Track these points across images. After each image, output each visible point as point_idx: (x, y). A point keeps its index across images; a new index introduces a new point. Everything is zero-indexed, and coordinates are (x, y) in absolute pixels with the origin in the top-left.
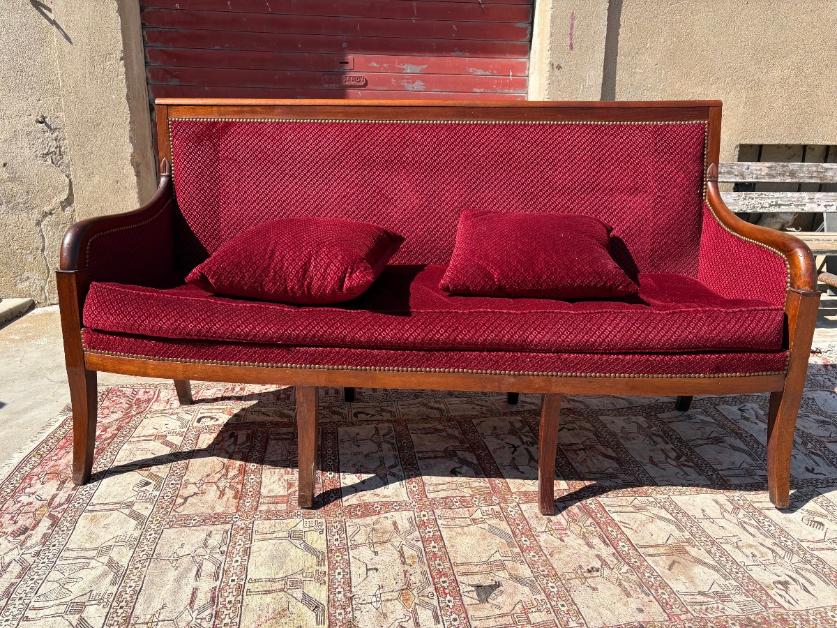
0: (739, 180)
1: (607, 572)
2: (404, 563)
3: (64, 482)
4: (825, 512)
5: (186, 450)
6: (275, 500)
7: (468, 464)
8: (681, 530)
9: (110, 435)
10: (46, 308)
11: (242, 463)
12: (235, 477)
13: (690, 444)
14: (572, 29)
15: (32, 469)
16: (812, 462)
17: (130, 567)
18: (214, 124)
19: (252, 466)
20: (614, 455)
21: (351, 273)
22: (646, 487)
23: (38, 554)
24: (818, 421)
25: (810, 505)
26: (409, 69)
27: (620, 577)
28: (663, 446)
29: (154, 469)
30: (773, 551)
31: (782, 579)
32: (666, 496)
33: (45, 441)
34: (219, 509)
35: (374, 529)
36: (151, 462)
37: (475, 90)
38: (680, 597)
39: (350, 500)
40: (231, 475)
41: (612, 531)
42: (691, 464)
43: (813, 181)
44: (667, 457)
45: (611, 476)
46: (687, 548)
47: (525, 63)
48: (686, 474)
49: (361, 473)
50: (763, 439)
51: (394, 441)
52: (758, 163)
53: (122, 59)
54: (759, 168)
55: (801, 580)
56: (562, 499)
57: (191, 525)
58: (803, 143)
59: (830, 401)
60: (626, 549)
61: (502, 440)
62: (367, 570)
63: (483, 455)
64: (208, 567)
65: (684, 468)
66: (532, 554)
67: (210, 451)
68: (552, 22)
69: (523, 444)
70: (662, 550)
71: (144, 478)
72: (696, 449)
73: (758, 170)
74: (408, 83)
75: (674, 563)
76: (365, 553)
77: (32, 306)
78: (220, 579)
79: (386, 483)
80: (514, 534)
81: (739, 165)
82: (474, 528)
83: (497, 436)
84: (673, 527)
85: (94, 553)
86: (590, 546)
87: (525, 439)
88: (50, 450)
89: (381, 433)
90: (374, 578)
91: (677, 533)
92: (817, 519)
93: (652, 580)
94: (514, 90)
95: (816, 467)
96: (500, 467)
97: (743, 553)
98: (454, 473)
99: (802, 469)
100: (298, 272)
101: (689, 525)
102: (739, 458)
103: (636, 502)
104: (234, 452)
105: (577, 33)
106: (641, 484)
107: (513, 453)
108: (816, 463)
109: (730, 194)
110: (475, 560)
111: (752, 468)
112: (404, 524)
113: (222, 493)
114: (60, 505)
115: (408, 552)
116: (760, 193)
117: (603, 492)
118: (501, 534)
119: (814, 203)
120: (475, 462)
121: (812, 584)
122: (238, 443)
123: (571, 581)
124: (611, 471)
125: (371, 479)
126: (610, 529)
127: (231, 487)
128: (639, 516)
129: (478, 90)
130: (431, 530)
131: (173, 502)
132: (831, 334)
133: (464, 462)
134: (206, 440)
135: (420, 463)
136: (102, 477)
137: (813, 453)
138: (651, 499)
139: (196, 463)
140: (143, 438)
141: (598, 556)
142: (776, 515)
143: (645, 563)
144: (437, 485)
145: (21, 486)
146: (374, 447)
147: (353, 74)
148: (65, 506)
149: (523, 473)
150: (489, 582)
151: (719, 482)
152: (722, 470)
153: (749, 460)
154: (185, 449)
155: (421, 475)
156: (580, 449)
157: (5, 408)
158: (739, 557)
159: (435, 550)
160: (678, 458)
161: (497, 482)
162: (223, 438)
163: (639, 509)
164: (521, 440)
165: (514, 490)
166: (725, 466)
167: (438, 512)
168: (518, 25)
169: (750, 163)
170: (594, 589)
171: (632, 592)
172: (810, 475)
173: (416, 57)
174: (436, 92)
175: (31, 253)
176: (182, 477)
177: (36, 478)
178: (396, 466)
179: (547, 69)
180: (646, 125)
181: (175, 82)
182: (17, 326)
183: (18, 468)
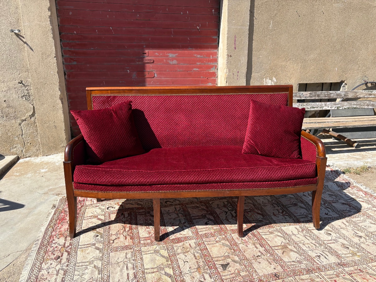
0: (299, 99)
1: (263, 256)
2: (196, 259)
3: (66, 238)
4: (332, 230)
6: (146, 238)
7: (211, 220)
8: (286, 240)
10: (24, 159)
11: (130, 225)
12: (128, 231)
13: (286, 206)
14: (235, 41)
15: (51, 233)
16: (327, 211)
17: (103, 267)
18: (109, 97)
19: (134, 226)
20: (261, 213)
22: (273, 224)
23: (68, 266)
24: (329, 195)
25: (327, 227)
26: (171, 55)
27: (267, 258)
28: (277, 208)
29: (98, 230)
30: (315, 245)
31: (318, 255)
32: (280, 227)
33: (51, 221)
34: (127, 244)
35: (183, 247)
36: (96, 227)
37: (197, 63)
38: (287, 263)
39: (172, 237)
40: (127, 230)
41: (263, 242)
42: (287, 214)
43: (326, 98)
44: (279, 212)
45: (261, 221)
46: (288, 246)
47: (217, 52)
48: (286, 218)
49: (173, 226)
50: (310, 203)
51: (183, 213)
52: (306, 92)
53: (55, 57)
55: (324, 255)
56: (245, 231)
57: (119, 251)
58: (322, 82)
59: (333, 186)
60: (268, 248)
61: (221, 210)
62: (184, 262)
63: (215, 216)
64: (130, 266)
65: (285, 216)
66: (238, 252)
67: (116, 221)
68: (228, 39)
69: (229, 211)
70: (280, 248)
71: (96, 234)
72: (288, 209)
73: (306, 95)
74: (170, 61)
75: (284, 252)
76: (182, 256)
77: (18, 159)
78: (135, 269)
79: (183, 230)
80: (231, 245)
81: (299, 93)
82: (217, 244)
83: (219, 208)
84: (282, 239)
85: (88, 264)
86: (256, 248)
87: (230, 209)
88: (55, 225)
89: (178, 209)
90: (187, 265)
91: (284, 241)
92: (329, 232)
93: (277, 258)
94: (213, 63)
95: (328, 213)
96: (222, 221)
97: (305, 246)
98: (206, 224)
99: (324, 214)
101: (288, 238)
102: (303, 211)
103: (270, 231)
104: (125, 221)
105: (237, 43)
106: (271, 223)
107: (226, 215)
108: (329, 211)
109: (296, 104)
110: (220, 256)
111: (307, 214)
112: (193, 245)
113: (126, 238)
114: (68, 246)
115: (197, 255)
116: (307, 103)
117: (259, 228)
118: (227, 246)
119: (326, 106)
120: (213, 219)
121: (328, 256)
122: (125, 217)
123: (252, 261)
124: (260, 219)
125: (178, 228)
126: (262, 241)
127: (128, 235)
128: (272, 235)
129: (198, 63)
130: (203, 246)
131: (109, 242)
132: (334, 157)
133: (209, 219)
134: (113, 217)
135: (194, 221)
136: (80, 234)
137: (327, 207)
138: (275, 229)
139: (113, 226)
140: (89, 217)
141: (259, 251)
142: (316, 232)
143: (275, 253)
144: (202, 229)
145: (50, 241)
146: (176, 216)
147: (148, 58)
148: (70, 247)
149: (230, 222)
150: (225, 263)
151: (297, 221)
153: (306, 212)
154: (107, 221)
155: (195, 226)
156: (249, 212)
157: (26, 207)
158: (304, 248)
159: (205, 253)
160: (283, 212)
161: (222, 226)
162: (119, 216)
163: (271, 233)
164: (228, 209)
165: (228, 229)
166: (298, 215)
167: (204, 239)
168: (213, 37)
169: (303, 92)
170: (260, 263)
171: (272, 263)
172: (326, 216)
173: (174, 51)
174: (182, 64)
175: (17, 136)
176: (109, 232)
177: (55, 237)
178: (185, 222)
179: (226, 57)
180: (267, 94)
181: (75, 63)
182: (15, 169)
183: (46, 233)
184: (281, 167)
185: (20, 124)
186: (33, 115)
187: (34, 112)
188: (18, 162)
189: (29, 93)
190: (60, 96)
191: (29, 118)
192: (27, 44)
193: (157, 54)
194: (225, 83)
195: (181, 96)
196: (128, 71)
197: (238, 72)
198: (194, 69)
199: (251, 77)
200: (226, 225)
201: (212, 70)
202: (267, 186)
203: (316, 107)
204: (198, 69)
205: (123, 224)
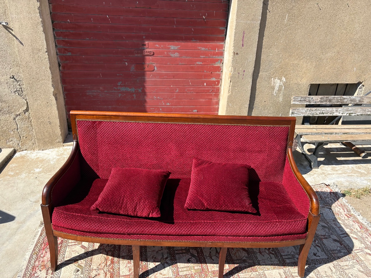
0: (308, 103)
3: (48, 270)
5: (90, 250)
6: (125, 277)
9: (61, 241)
10: (21, 152)
11: (112, 257)
12: (110, 265)
14: (243, 38)
15: (35, 262)
16: (316, 250)
18: (95, 122)
19: (116, 259)
20: (247, 249)
21: (152, 213)
22: (256, 266)
25: (312, 274)
26: (172, 47)
29: (80, 262)
32: (263, 271)
33: (36, 245)
36: (77, 258)
40: (108, 264)
42: (273, 253)
43: (338, 104)
45: (244, 261)
47: (223, 45)
48: (271, 258)
49: (155, 262)
52: (316, 96)
53: (46, 52)
54: (317, 98)
56: (227, 274)
58: (337, 83)
59: (329, 214)
63: (199, 251)
65: (271, 255)
67: (99, 250)
68: (235, 34)
71: (77, 268)
74: (172, 53)
77: (15, 152)
79: (164, 268)
81: (309, 97)
88: (39, 250)
94: (218, 56)
95: (317, 252)
96: (205, 257)
98: (189, 261)
99: (312, 254)
100: (132, 209)
103: (252, 275)
104: (108, 251)
105: (245, 39)
107: (210, 249)
108: (318, 250)
109: (304, 109)
111: (294, 254)
113: (106, 275)
117: (241, 270)
119: (338, 112)
120: (196, 255)
124: (244, 258)
125: (159, 264)
127: (109, 271)
129: (202, 57)
133: (193, 255)
135: (177, 256)
136: (61, 267)
137: (317, 245)
138: (257, 273)
139: (95, 257)
140: (74, 243)
144: (183, 268)
145: (33, 273)
147: (148, 50)
149: (213, 260)
151: (282, 262)
152: (284, 255)
155: (177, 263)
157: (16, 219)
161: (204, 266)
165: (210, 270)
166: (285, 254)
168: (220, 28)
169: (313, 96)
172: (314, 257)
173: (176, 42)
174: (184, 58)
175: (12, 130)
176: (90, 266)
177: (37, 268)
178: (168, 257)
179: (232, 54)
180: (266, 126)
181: (69, 54)
182: (11, 166)
183: (29, 262)
184: (268, 222)
185: (14, 119)
186: (27, 110)
187: (28, 107)
188: (14, 157)
189: (22, 88)
190: (53, 92)
191: (23, 113)
192: (17, 38)
193: (158, 46)
194: (229, 82)
195: (172, 124)
196: (126, 63)
197: (244, 71)
198: (197, 63)
199: (258, 76)
200: (208, 264)
201: (217, 64)
202: (251, 240)
203: (326, 113)
204: (201, 63)
205: (106, 256)
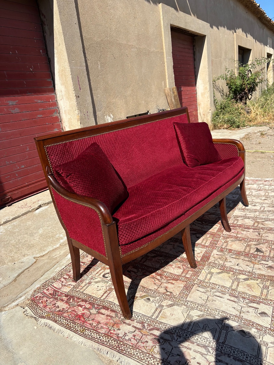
1: (261, 233)
2: (238, 259)
3: (124, 323)
6: (184, 272)
7: (196, 234)
11: (154, 273)
12: (162, 278)
14: (79, 82)
19: (159, 272)
23: (179, 336)
26: (11, 103)
29: (137, 295)
34: (182, 285)
35: (220, 258)
37: (40, 109)
39: (198, 259)
40: (159, 278)
46: (257, 221)
57: (188, 293)
60: (253, 227)
62: (237, 265)
64: (218, 294)
66: (246, 239)
68: (72, 80)
71: (143, 299)
74: (12, 109)
76: (229, 263)
82: (229, 243)
84: (247, 219)
85: (189, 320)
86: (248, 231)
88: (82, 326)
90: (243, 266)
93: (268, 229)
94: (53, 107)
97: (262, 216)
110: (244, 248)
112: (220, 253)
113: (172, 283)
114: (143, 326)
115: (234, 257)
118: (235, 240)
122: (136, 272)
127: (168, 280)
128: (240, 221)
129: (41, 109)
141: (253, 232)
144: (202, 242)
148: (146, 324)
150: (255, 249)
159: (235, 252)
163: (237, 220)
168: (48, 80)
176: (150, 290)
179: (75, 98)
183: (91, 339)
194: (80, 124)
197: (87, 112)
198: (39, 116)
201: (55, 115)
204: (42, 116)
205: (148, 277)
